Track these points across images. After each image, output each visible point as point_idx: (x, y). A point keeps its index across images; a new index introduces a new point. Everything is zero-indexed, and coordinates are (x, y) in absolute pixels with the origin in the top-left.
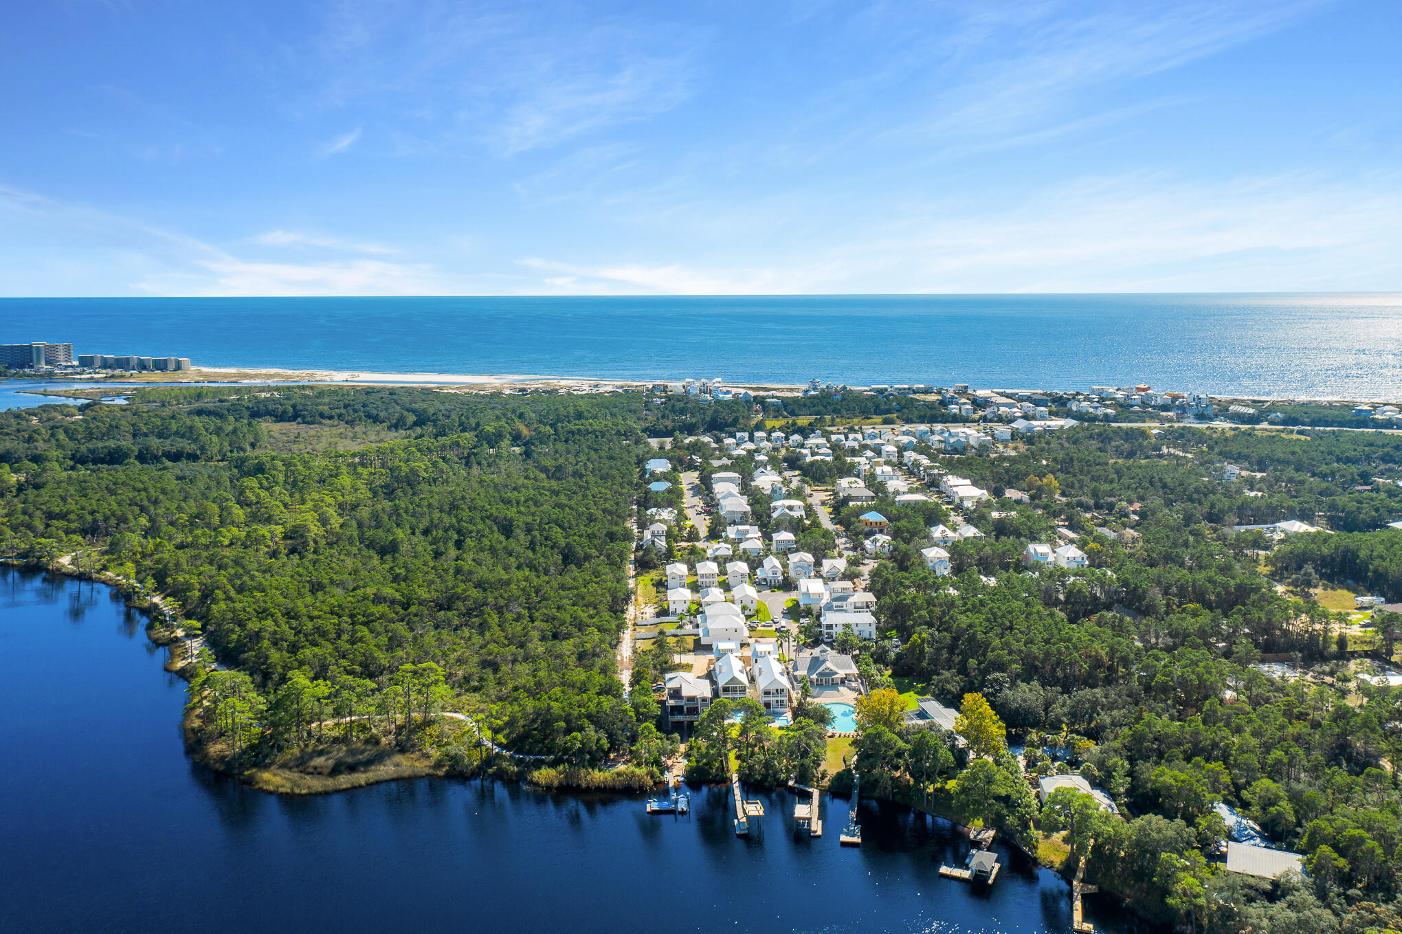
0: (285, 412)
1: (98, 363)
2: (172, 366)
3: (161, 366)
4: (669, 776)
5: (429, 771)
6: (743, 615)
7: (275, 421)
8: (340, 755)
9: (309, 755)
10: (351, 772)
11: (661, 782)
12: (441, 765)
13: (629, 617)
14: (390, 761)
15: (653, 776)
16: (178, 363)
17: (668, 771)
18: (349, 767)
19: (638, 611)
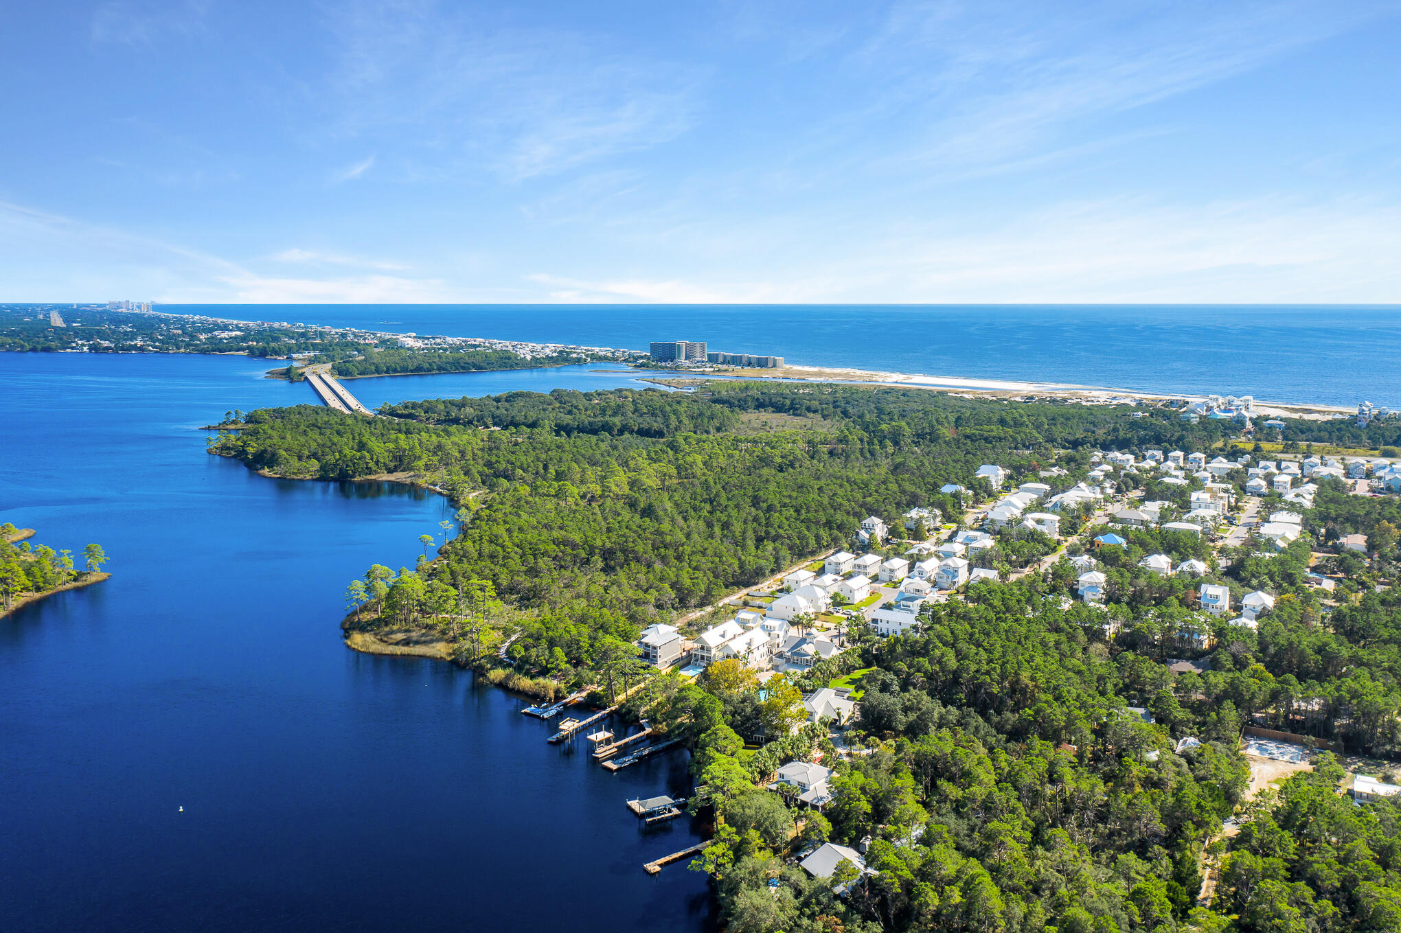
0: (783, 405)
1: (721, 359)
2: (770, 364)
3: (762, 363)
4: (573, 696)
5: (444, 655)
6: (829, 601)
7: (773, 412)
8: (414, 635)
9: (399, 631)
10: (403, 645)
11: (564, 698)
12: (454, 654)
13: (754, 588)
14: (434, 645)
15: (557, 691)
16: (775, 361)
17: (578, 692)
18: (407, 642)
19: (767, 585)
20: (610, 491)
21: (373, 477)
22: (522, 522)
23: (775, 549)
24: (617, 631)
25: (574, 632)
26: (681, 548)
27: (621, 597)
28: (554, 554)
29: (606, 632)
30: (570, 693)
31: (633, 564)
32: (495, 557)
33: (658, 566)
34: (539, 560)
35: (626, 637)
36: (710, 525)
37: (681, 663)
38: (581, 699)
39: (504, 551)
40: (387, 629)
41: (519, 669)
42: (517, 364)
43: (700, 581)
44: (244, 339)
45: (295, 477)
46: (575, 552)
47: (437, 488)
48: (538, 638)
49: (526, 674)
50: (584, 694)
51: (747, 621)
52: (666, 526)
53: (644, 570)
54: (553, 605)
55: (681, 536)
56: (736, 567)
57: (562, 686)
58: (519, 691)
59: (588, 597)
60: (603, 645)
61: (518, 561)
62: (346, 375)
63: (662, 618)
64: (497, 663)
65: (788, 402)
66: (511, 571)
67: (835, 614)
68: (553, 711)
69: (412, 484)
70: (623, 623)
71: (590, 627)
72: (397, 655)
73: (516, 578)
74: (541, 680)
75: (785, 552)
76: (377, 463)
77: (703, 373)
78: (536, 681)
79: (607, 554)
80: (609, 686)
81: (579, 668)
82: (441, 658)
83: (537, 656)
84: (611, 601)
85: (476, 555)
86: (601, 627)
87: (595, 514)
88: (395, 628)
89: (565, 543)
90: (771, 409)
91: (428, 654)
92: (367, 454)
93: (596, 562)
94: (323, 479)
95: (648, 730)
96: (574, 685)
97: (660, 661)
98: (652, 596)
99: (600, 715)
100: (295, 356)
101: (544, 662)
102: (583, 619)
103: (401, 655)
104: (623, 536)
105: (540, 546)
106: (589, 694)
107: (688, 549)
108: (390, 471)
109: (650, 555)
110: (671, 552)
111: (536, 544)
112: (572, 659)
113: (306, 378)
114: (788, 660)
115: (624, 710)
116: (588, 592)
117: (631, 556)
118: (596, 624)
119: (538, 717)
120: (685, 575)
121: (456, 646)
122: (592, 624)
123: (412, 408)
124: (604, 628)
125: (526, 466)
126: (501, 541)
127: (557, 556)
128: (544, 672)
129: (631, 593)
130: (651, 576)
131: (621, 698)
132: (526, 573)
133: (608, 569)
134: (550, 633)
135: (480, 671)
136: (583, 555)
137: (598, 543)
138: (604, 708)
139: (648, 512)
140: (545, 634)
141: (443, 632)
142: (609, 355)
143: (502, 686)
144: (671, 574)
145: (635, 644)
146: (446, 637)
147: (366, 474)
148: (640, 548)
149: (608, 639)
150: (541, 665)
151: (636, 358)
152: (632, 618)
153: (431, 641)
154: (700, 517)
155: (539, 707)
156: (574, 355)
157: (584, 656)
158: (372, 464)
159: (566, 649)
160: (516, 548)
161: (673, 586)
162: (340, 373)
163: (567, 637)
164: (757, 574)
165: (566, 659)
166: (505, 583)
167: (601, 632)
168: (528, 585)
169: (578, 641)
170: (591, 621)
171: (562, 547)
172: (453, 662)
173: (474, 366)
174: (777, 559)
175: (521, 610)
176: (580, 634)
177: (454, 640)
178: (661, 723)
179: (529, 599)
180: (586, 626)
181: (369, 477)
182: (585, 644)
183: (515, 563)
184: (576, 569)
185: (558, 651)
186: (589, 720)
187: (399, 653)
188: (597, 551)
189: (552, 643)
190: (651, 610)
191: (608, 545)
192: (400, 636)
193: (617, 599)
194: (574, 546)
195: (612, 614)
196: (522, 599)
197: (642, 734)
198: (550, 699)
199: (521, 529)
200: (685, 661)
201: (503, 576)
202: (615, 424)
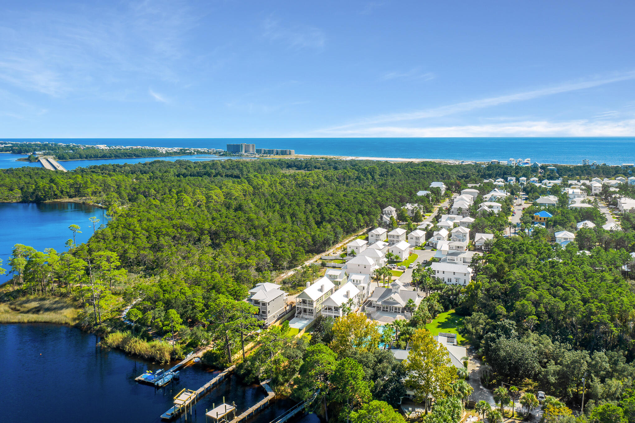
1: (263, 152)
2: (288, 154)
4: (190, 356)
5: (68, 321)
6: (386, 260)
7: (296, 169)
8: (47, 303)
9: (35, 300)
10: (33, 313)
11: (180, 359)
12: (78, 319)
13: (324, 254)
14: (62, 311)
15: (173, 353)
16: (290, 151)
17: (195, 352)
18: (37, 310)
19: (334, 252)
20: (212, 199)
21: (59, 200)
22: (149, 216)
23: (332, 227)
24: (228, 291)
25: (189, 293)
26: (266, 229)
27: (228, 262)
28: (173, 235)
29: (218, 291)
30: (186, 354)
31: (233, 240)
32: (126, 238)
33: (252, 241)
34: (161, 238)
35: (236, 296)
36: (282, 216)
37: (286, 316)
38: (197, 360)
39: (134, 233)
40: (24, 299)
41: (136, 331)
42: (158, 154)
43: (287, 249)
44: (12, 147)
45: (5, 201)
46: (189, 233)
47: (100, 205)
48: (154, 300)
49: (142, 337)
50: (200, 354)
51: (335, 277)
52: (253, 216)
53: (242, 243)
54: (171, 272)
55: (265, 221)
56: (310, 239)
57: (178, 347)
58: (135, 354)
59: (200, 263)
60: (218, 305)
61: (145, 240)
62: (62, 159)
63: (264, 277)
64: (117, 325)
65: (304, 164)
66: (138, 247)
67: (393, 270)
68: (169, 376)
69: (84, 203)
70: (232, 285)
71: (204, 288)
72: (23, 323)
73: (142, 252)
74: (157, 343)
75: (339, 230)
76: (62, 192)
77: (255, 157)
78: (153, 343)
79: (214, 235)
80: (227, 345)
81: (195, 328)
82: (66, 323)
83: (154, 318)
84: (220, 267)
85: (111, 238)
86: (214, 288)
87: (203, 211)
88: (32, 297)
89: (183, 227)
90: (295, 168)
91: (54, 321)
92: (53, 185)
93: (206, 239)
94: (25, 201)
95: (271, 395)
96: (190, 345)
97: (269, 316)
98: (253, 261)
99: (217, 378)
100: (37, 152)
101: (161, 324)
102: (196, 282)
103: (29, 322)
104: (224, 222)
105: (163, 230)
106: (205, 355)
107: (272, 229)
108: (71, 197)
109: (245, 234)
110: (260, 231)
111: (160, 228)
112: (187, 319)
113: (39, 161)
114: (378, 308)
115: (242, 372)
116: (200, 260)
117: (230, 235)
118: (208, 285)
119: (152, 385)
120: (275, 246)
121: (81, 311)
122: (205, 285)
123: (94, 169)
124: (215, 288)
125: (157, 189)
126: (132, 227)
127: (175, 236)
128: (160, 334)
129: (235, 260)
130: (248, 247)
131: (237, 356)
132: (150, 248)
133: (215, 246)
134: (167, 296)
135: (101, 334)
136: (196, 235)
137: (207, 226)
138: (222, 369)
139: (239, 208)
140: (162, 297)
141: (75, 299)
142: (206, 151)
143: (119, 349)
144: (264, 244)
145: (245, 300)
146: (76, 303)
147: (54, 198)
148: (237, 229)
149: (223, 299)
150: (157, 327)
151: (220, 153)
152: (238, 279)
153: (62, 308)
154: (274, 211)
155: (154, 373)
156: (188, 151)
157: (199, 315)
158: (57, 192)
159: (181, 310)
160: (144, 231)
161: (267, 252)
162: (59, 158)
163: (182, 298)
164: (325, 244)
165: (181, 321)
166: (133, 257)
167: (213, 294)
168: (152, 257)
169: (193, 302)
170: (204, 283)
171: (180, 230)
172: (76, 326)
173: (135, 155)
174: (336, 234)
175: (145, 277)
176: (194, 295)
177: (82, 306)
178: (282, 384)
179: (153, 269)
180: (200, 287)
181: (56, 200)
182: (200, 305)
183: (143, 241)
184: (190, 245)
185: (173, 313)
186: (207, 385)
187: (26, 321)
188: (206, 232)
189: (168, 305)
190: (253, 272)
191: (214, 228)
192: (34, 305)
193: (225, 264)
194: (189, 229)
195: (222, 277)
196: (147, 269)
197: (265, 400)
198: (166, 362)
199: (149, 220)
200: (289, 314)
201: (131, 251)
202: (212, 173)
